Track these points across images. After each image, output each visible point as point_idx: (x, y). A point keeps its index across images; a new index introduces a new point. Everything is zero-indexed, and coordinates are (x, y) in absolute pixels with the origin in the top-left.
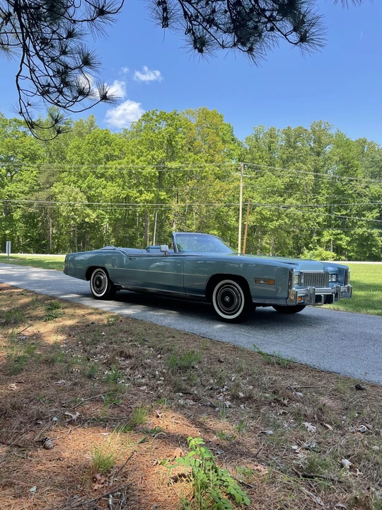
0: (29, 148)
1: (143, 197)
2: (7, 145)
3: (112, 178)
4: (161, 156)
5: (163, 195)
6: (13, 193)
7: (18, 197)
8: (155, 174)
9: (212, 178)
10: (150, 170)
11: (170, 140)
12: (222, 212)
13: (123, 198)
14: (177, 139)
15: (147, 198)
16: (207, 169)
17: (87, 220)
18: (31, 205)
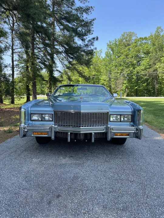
18: (146, 75)
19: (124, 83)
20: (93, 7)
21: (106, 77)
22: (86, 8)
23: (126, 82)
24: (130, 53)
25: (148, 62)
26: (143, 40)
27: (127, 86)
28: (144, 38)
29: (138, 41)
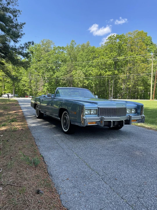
0: (64, 58)
1: (107, 73)
2: (56, 57)
3: (95, 67)
4: (115, 55)
5: (116, 72)
6: (58, 76)
7: (60, 77)
8: (112, 63)
9: (139, 62)
10: (110, 61)
11: (120, 47)
12: (145, 78)
13: (99, 75)
14: (123, 46)
15: (109, 74)
16: (137, 58)
17: (85, 85)
18: (64, 80)
19: (45, 86)
20: (20, 11)
21: (27, 79)
22: (14, 10)
23: (47, 85)
24: (50, 58)
25: (66, 69)
26: (60, 49)
27: (48, 88)
28: (61, 47)
29: (56, 48)
